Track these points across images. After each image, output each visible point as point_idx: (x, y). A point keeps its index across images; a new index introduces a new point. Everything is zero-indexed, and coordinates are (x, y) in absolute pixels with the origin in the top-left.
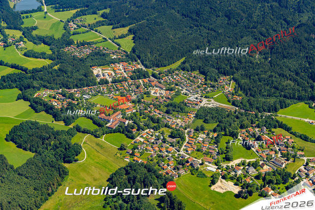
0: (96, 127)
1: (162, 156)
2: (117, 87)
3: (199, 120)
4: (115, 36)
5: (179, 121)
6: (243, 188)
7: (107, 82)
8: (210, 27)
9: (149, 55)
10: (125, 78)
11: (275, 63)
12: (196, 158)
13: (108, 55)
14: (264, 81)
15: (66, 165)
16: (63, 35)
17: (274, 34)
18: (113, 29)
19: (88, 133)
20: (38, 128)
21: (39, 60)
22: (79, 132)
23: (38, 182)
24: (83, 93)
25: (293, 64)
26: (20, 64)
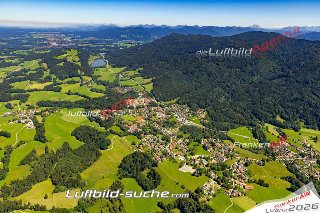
0: (122, 131)
1: (155, 150)
2: (138, 111)
3: (181, 132)
4: (143, 83)
5: (169, 132)
6: (197, 171)
7: (133, 108)
8: (198, 81)
9: (160, 94)
10: (144, 106)
11: (232, 103)
12: (174, 152)
13: (137, 93)
14: (224, 113)
15: (101, 151)
16: (114, 81)
17: (235, 87)
18: (143, 79)
19: (116, 134)
20: (89, 129)
21: (98, 93)
22: (112, 133)
23: (84, 158)
24: (119, 113)
25: (243, 104)
26: (87, 95)
